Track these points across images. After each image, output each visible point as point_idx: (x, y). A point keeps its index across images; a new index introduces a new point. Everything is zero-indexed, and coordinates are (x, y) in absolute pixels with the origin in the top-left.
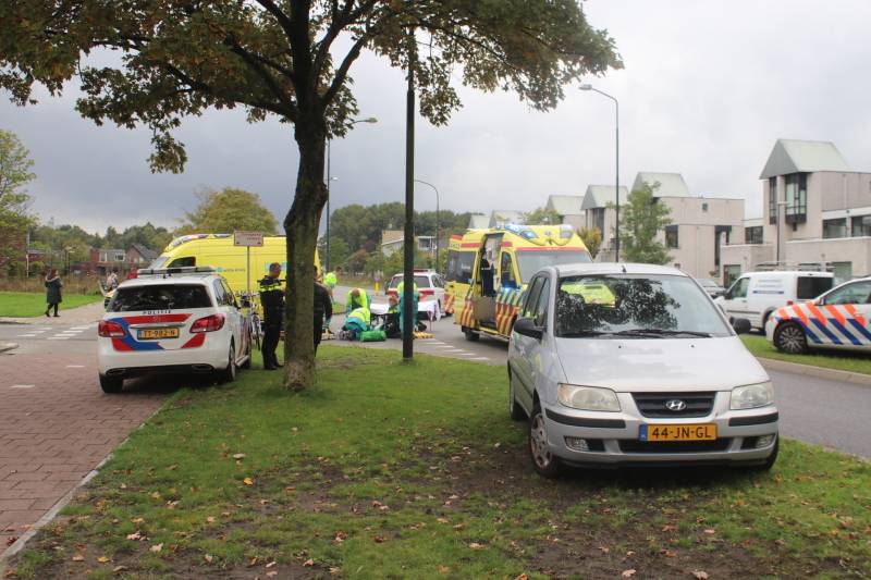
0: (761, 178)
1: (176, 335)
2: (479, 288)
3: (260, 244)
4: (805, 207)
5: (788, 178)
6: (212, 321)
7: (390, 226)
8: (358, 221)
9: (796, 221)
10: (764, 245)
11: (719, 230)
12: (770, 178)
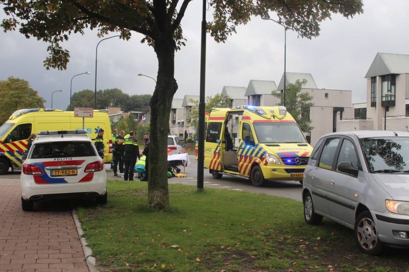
0: (366, 77)
1: (76, 173)
2: (224, 145)
3: (91, 116)
4: (395, 96)
5: (384, 78)
6: (97, 165)
7: (112, 104)
8: (89, 101)
9: (388, 105)
10: (367, 120)
11: (336, 110)
12: (372, 78)
